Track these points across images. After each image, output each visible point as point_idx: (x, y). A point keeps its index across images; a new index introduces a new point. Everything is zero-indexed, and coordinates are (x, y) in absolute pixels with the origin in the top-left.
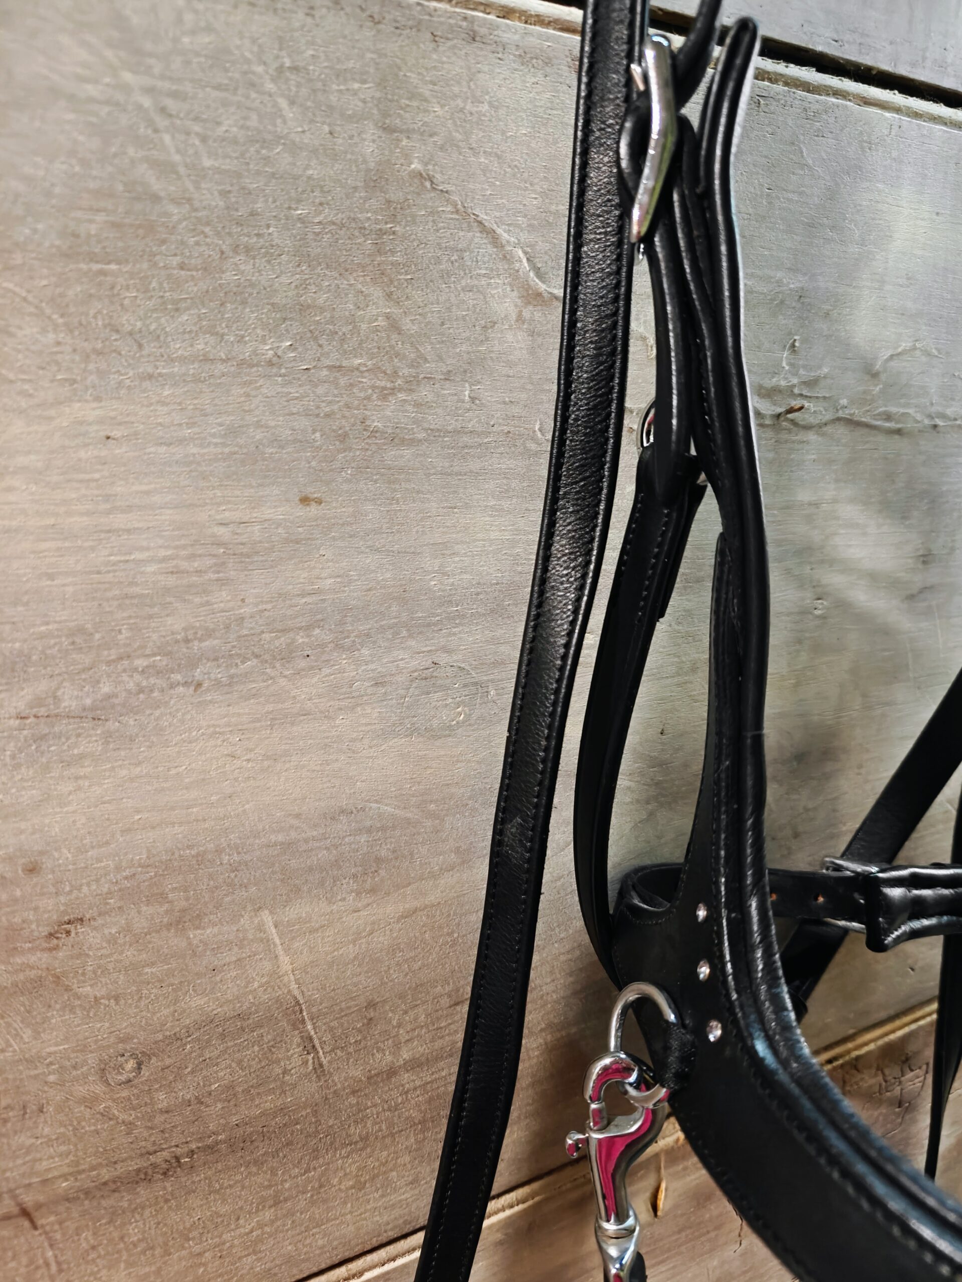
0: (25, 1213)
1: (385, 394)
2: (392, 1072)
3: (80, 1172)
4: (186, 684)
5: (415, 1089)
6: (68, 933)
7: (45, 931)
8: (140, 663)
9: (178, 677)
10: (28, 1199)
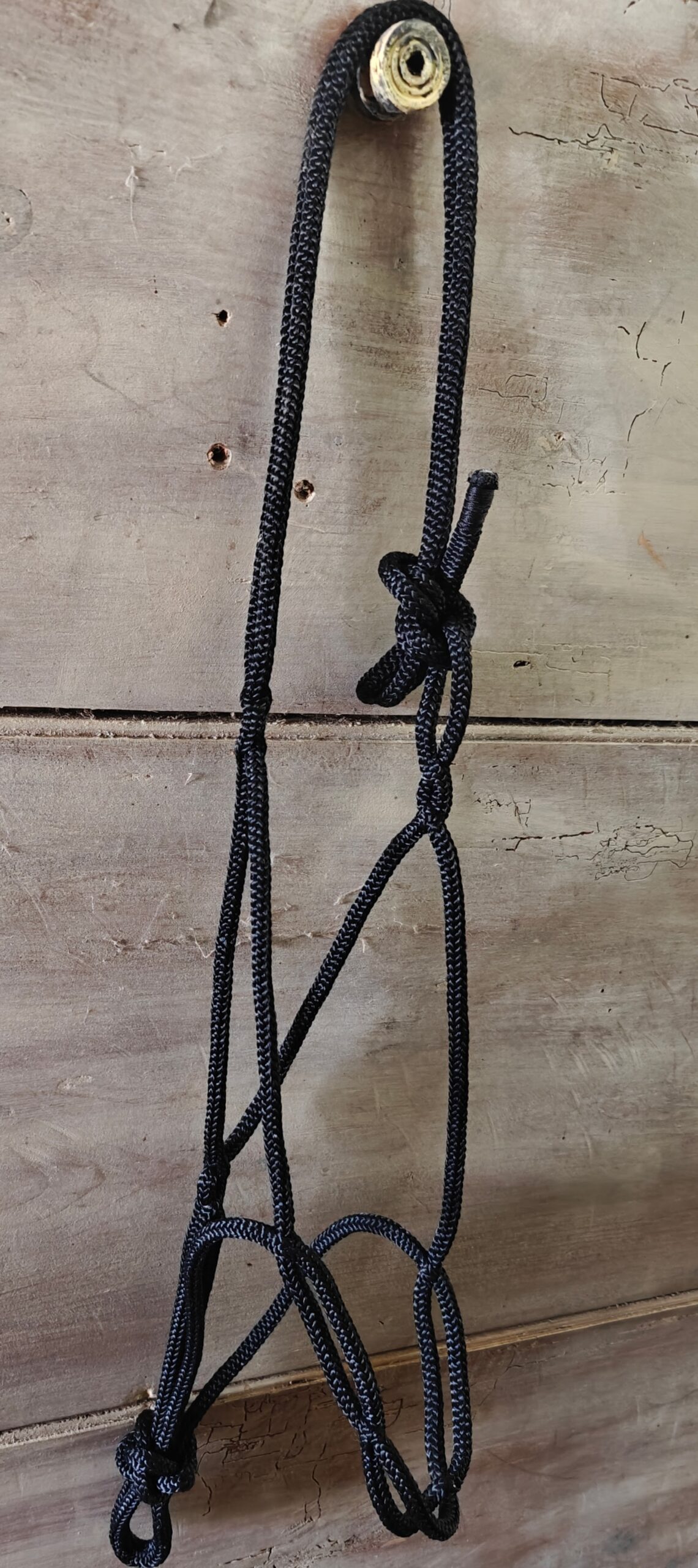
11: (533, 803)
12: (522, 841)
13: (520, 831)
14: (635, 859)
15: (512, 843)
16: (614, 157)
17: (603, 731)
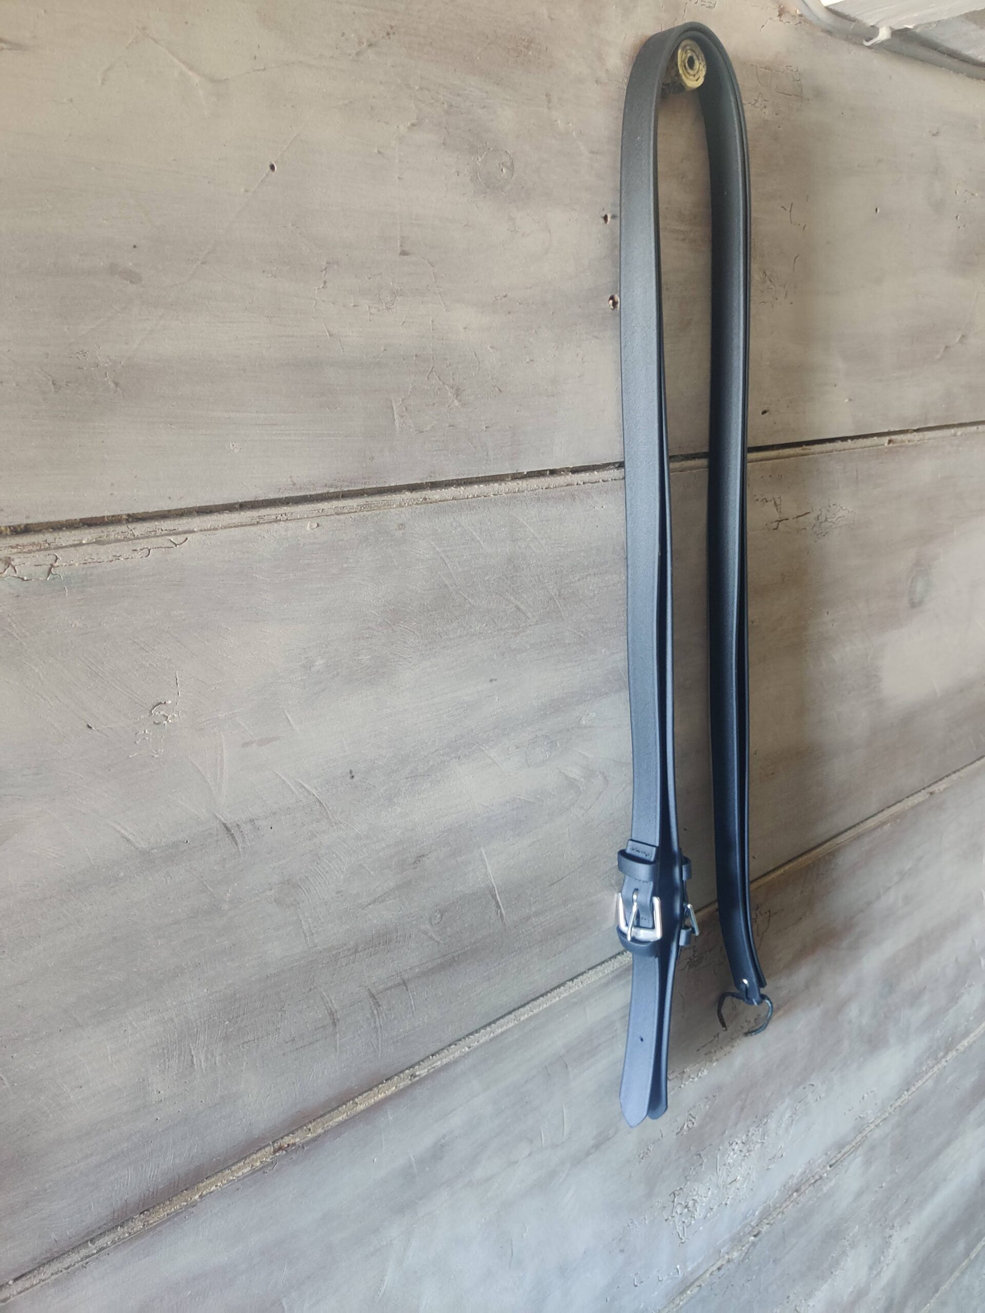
0: (404, 983)
1: (516, 634)
2: (529, 918)
3: (422, 965)
4: (456, 758)
5: (538, 925)
6: (420, 861)
7: (413, 860)
8: (441, 752)
9: (453, 755)
10: (406, 976)
11: (782, 498)
12: (780, 523)
13: (777, 517)
14: (831, 526)
15: (775, 525)
16: (766, 110)
17: (806, 449)
